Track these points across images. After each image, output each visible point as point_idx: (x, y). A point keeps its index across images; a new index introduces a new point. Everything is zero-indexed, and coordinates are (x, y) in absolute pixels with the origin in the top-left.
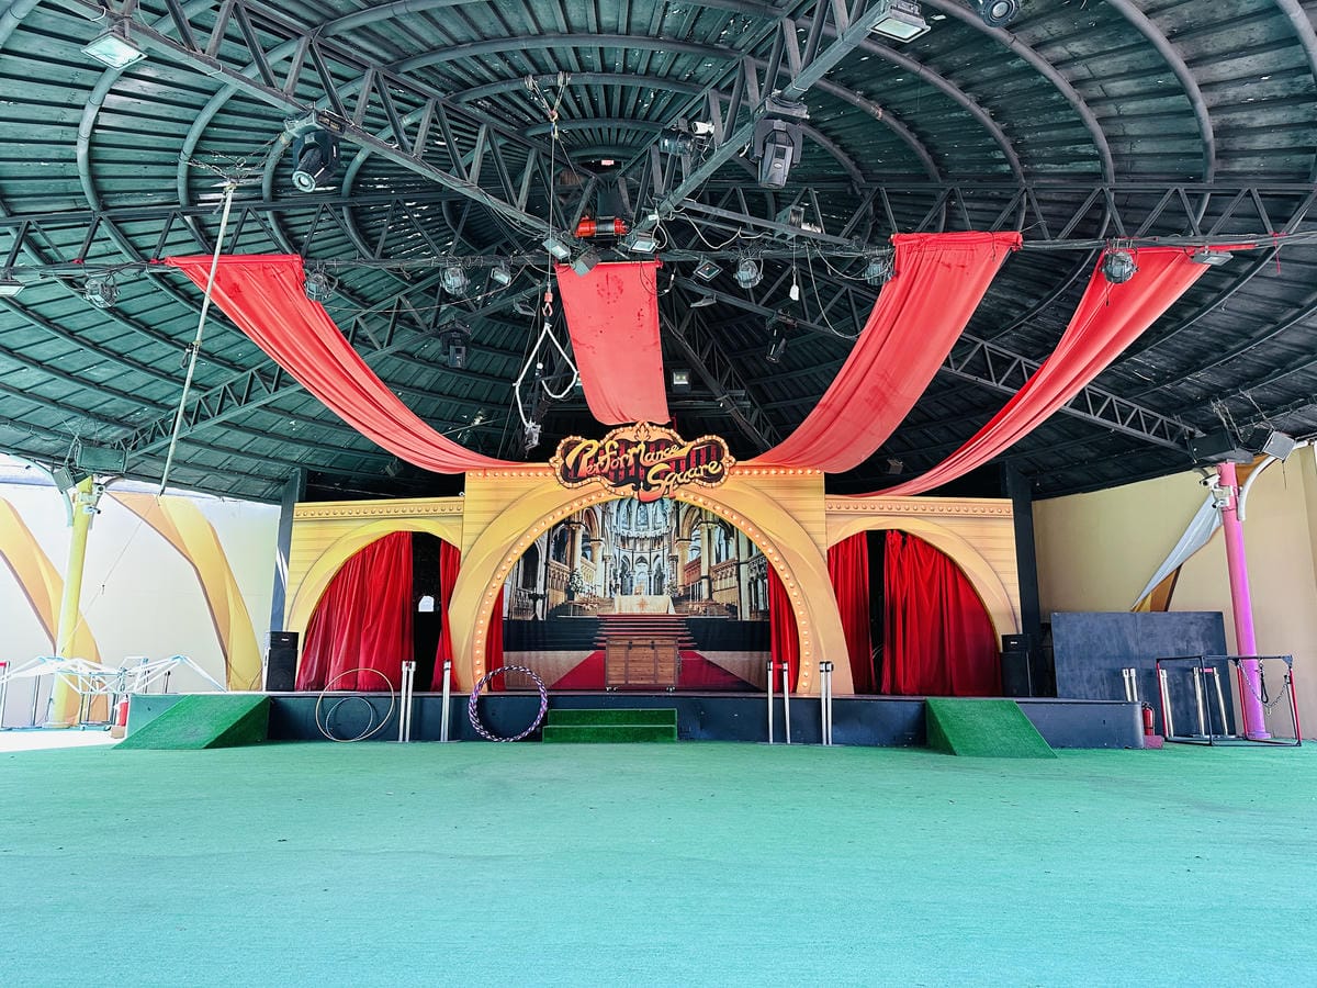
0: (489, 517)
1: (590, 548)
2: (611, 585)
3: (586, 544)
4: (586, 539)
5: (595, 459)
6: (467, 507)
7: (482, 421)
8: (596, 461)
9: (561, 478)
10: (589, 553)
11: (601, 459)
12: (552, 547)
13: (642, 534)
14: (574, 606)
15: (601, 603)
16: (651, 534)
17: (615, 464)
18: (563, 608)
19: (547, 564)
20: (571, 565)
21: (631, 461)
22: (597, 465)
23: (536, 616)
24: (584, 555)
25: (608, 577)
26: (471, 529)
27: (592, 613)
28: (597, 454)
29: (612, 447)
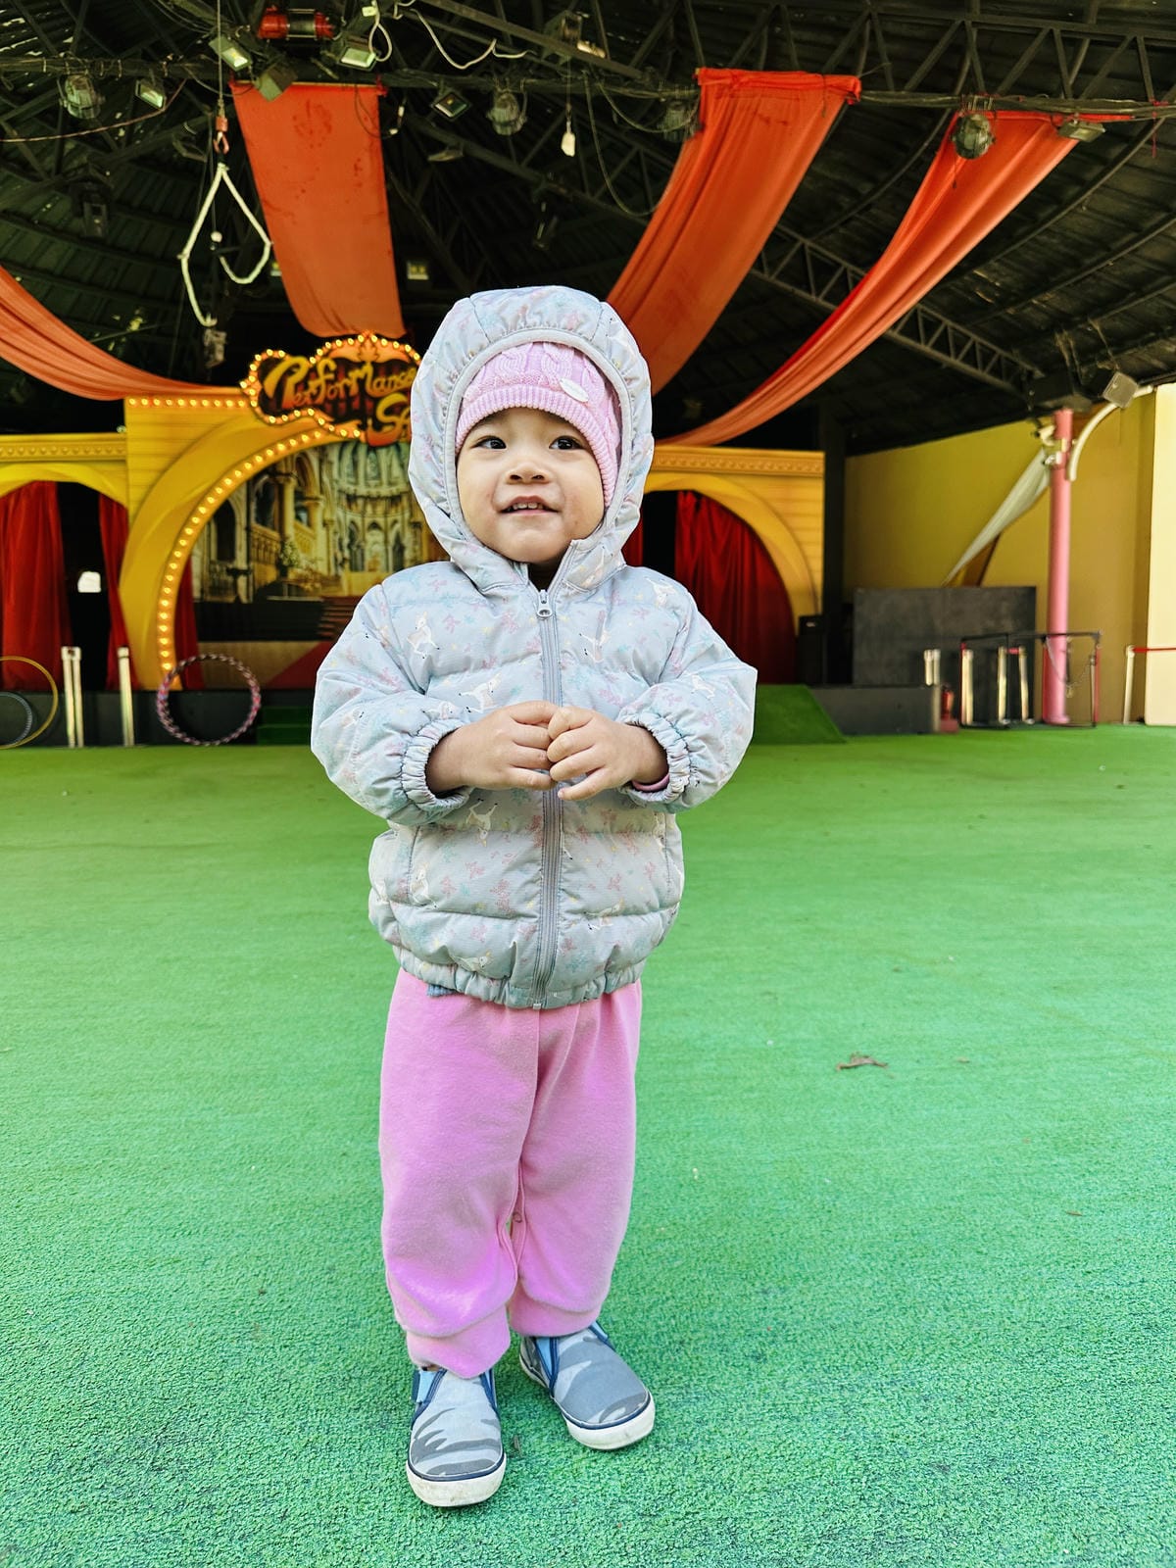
0: (160, 463)
1: (306, 509)
2: (336, 559)
3: (300, 503)
4: (299, 496)
5: (303, 384)
6: (132, 447)
7: (141, 325)
8: (306, 387)
9: (258, 410)
10: (303, 515)
11: (313, 384)
12: (253, 507)
13: (374, 492)
14: (290, 585)
15: (325, 581)
16: (385, 491)
17: (332, 392)
18: (275, 587)
19: (248, 529)
20: (281, 531)
21: (354, 390)
22: (307, 393)
23: (238, 599)
24: (298, 518)
25: (331, 549)
26: (139, 478)
27: (314, 594)
28: (307, 378)
29: (327, 369)
